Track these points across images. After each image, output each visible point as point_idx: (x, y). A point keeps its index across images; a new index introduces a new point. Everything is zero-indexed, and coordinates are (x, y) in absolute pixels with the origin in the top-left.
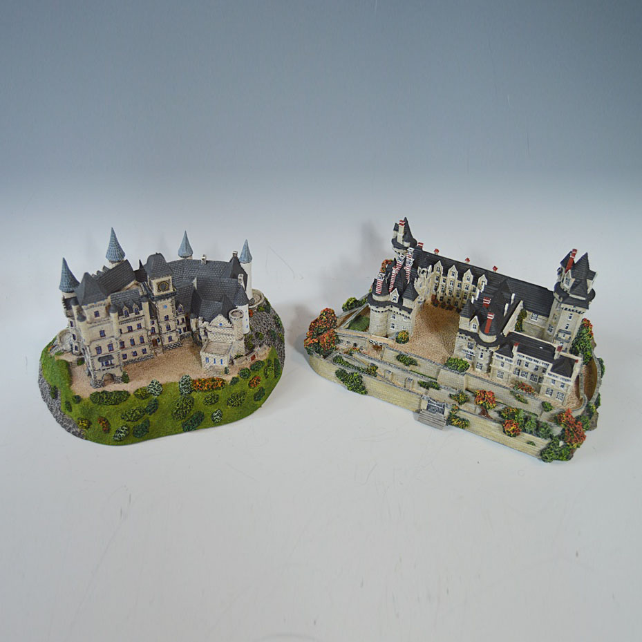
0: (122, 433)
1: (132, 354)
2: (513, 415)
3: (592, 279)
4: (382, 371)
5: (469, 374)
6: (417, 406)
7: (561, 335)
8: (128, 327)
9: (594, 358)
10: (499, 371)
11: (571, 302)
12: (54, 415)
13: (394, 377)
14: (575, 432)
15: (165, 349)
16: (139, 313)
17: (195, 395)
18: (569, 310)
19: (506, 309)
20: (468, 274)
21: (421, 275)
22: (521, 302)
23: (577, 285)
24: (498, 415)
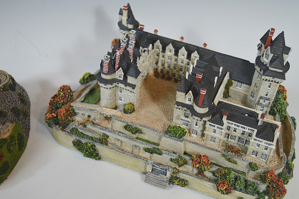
2: (225, 175)
3: (287, 54)
4: (113, 139)
5: (186, 140)
6: (144, 169)
7: (262, 101)
9: (288, 116)
10: (212, 137)
11: (270, 74)
13: (123, 144)
14: (278, 189)
18: (269, 81)
19: (216, 81)
20: (183, 51)
21: (143, 54)
22: (228, 74)
23: (275, 60)
24: (212, 174)
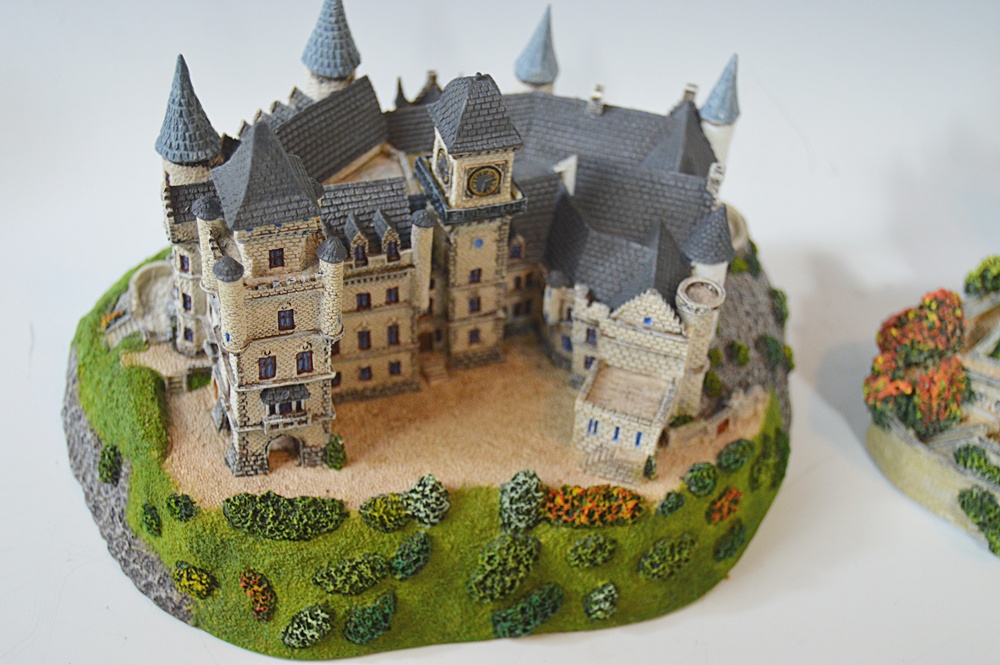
0: (310, 627)
1: (356, 376)
8: (360, 296)
12: (102, 528)
15: (454, 364)
16: (398, 258)
17: (546, 535)
